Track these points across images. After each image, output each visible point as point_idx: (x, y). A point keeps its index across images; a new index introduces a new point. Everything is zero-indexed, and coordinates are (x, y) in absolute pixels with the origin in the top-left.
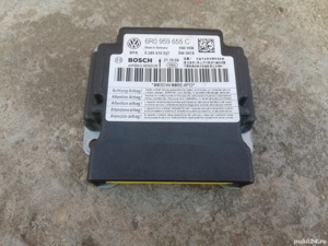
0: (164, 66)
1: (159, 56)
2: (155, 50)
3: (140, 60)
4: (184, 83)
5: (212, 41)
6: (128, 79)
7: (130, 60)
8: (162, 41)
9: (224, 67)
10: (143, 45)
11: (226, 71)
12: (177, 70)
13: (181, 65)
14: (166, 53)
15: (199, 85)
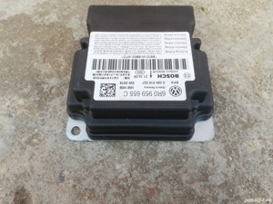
0: (147, 72)
1: (152, 80)
2: (156, 85)
3: (168, 76)
4: (131, 59)
5: (101, 95)
6: (177, 61)
7: (177, 76)
8: (150, 94)
9: (94, 71)
10: (167, 90)
11: (94, 68)
12: (136, 68)
13: (132, 72)
14: (146, 83)
15: (118, 57)
